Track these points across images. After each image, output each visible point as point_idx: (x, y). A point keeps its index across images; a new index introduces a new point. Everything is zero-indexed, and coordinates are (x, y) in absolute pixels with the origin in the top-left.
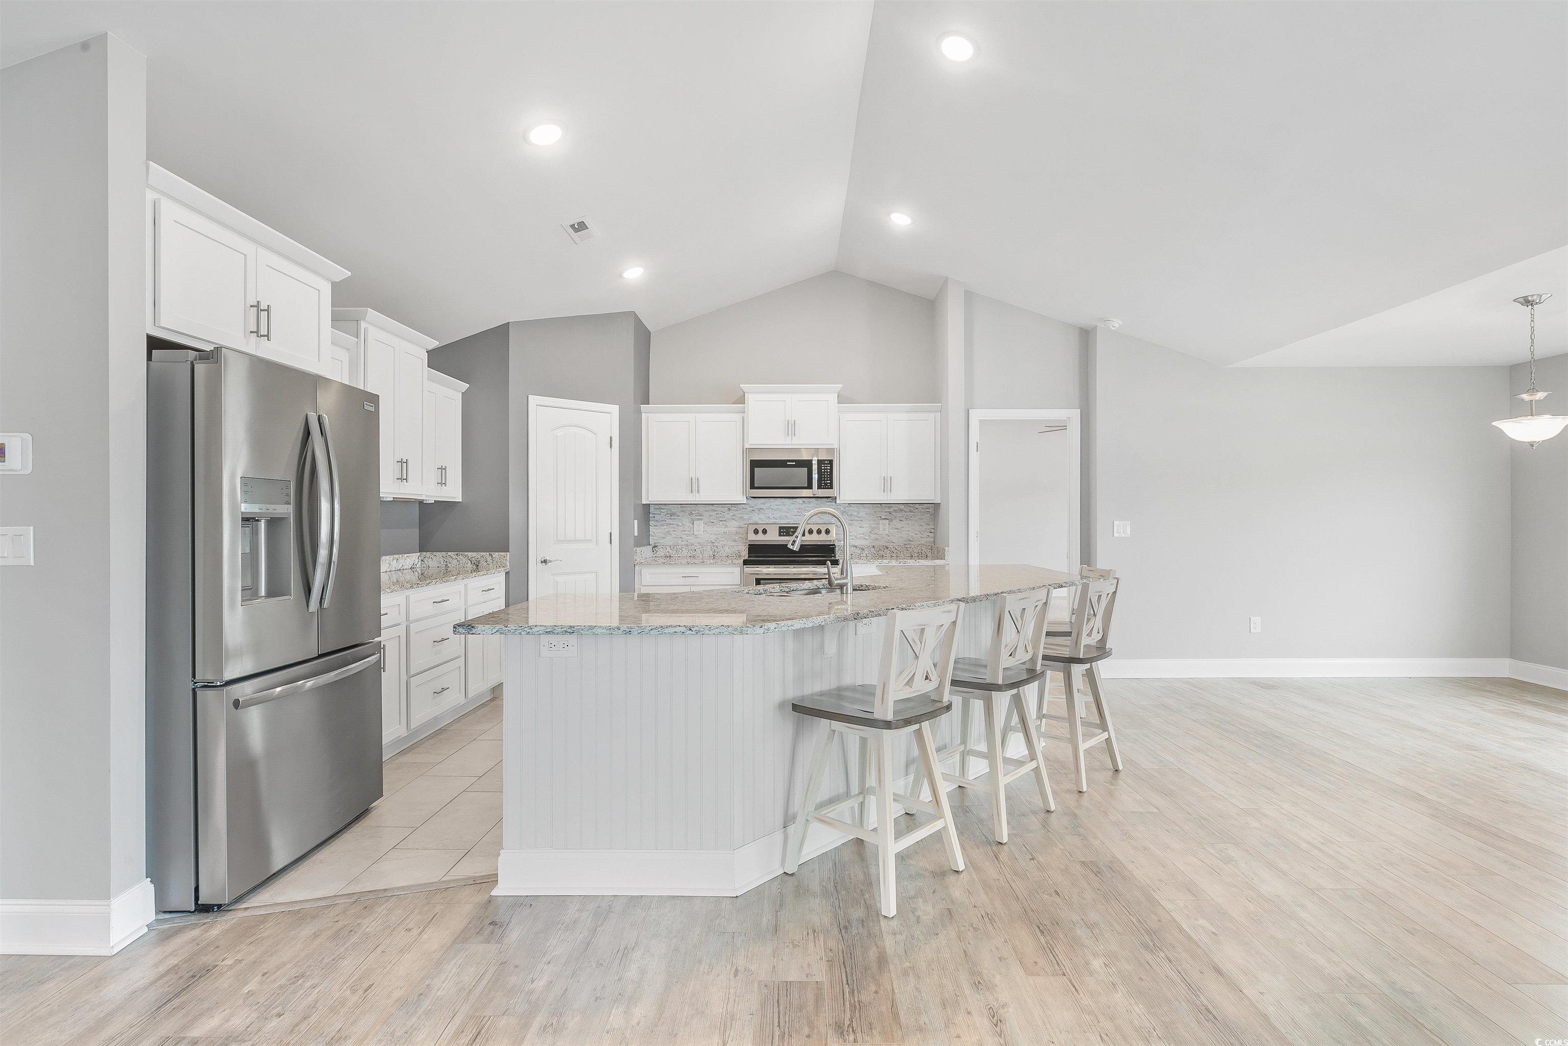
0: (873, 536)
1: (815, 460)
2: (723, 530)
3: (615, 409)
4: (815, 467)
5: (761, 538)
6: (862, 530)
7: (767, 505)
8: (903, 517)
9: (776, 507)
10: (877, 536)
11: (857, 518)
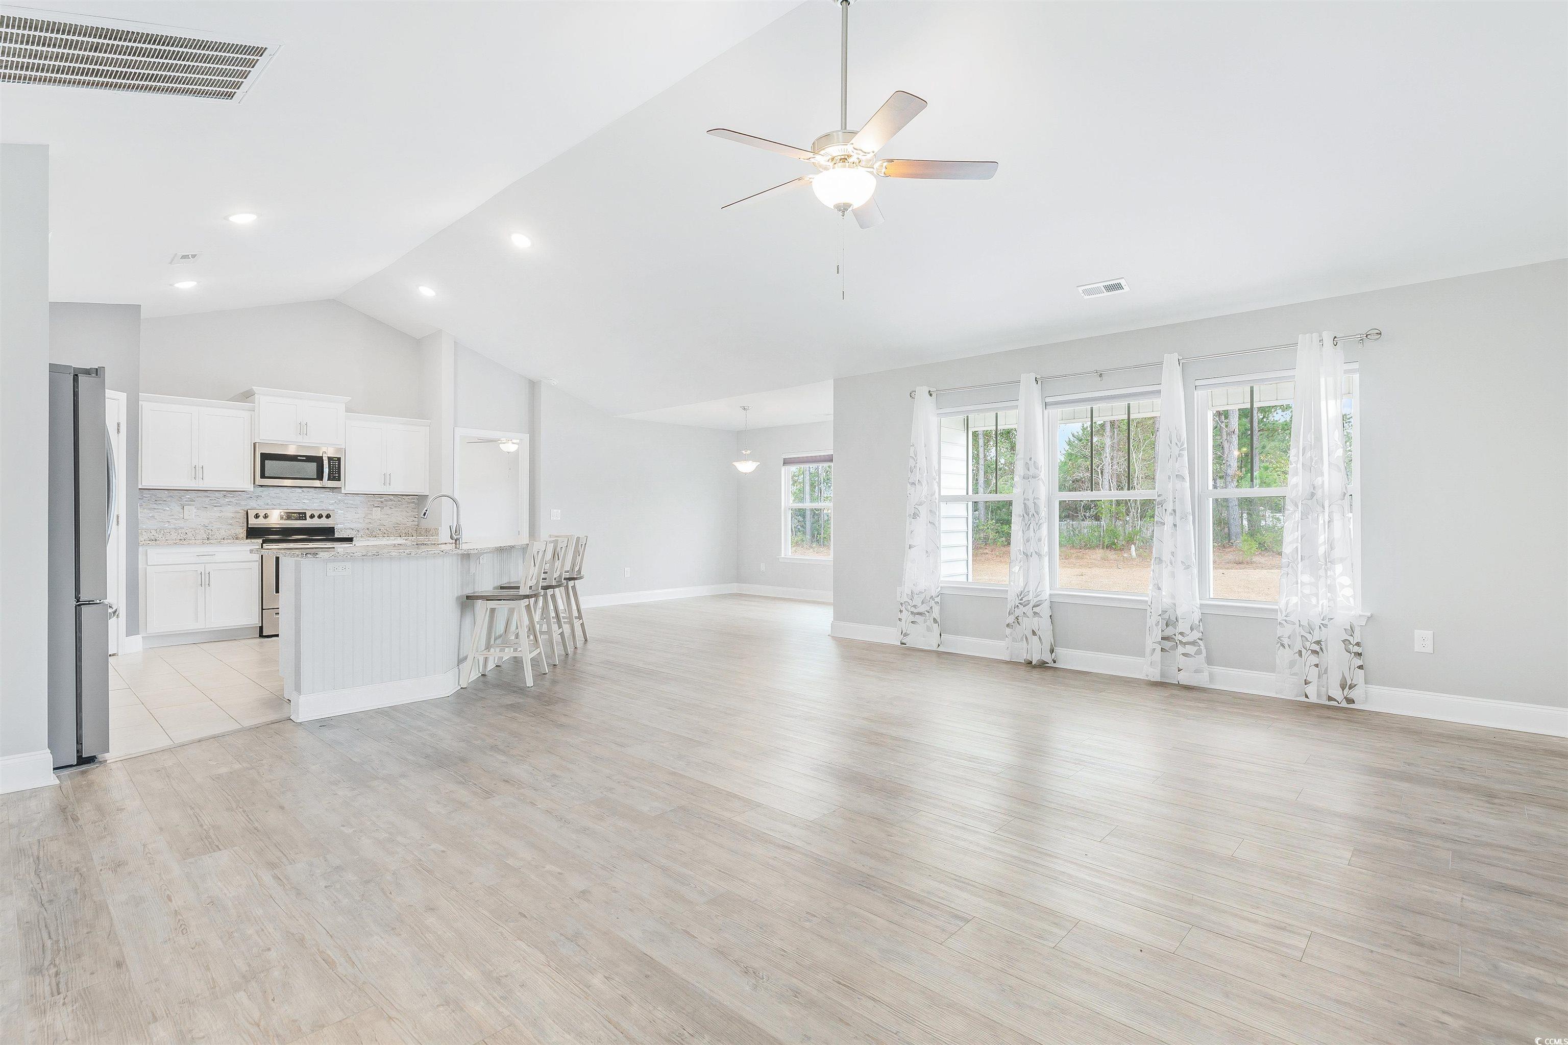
0: (367, 520)
1: (325, 456)
2: (217, 514)
3: (125, 396)
4: (325, 462)
5: (261, 521)
6: (357, 515)
8: (392, 505)
10: (370, 521)
11: (352, 506)
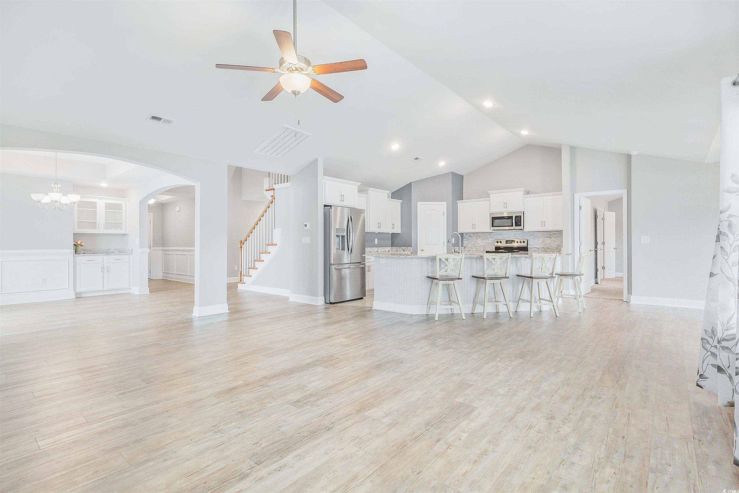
0: (543, 244)
1: (514, 216)
2: (487, 241)
3: (445, 203)
4: (514, 219)
5: (499, 244)
6: (539, 242)
7: (503, 233)
9: (506, 233)
10: (545, 244)
11: (537, 237)
